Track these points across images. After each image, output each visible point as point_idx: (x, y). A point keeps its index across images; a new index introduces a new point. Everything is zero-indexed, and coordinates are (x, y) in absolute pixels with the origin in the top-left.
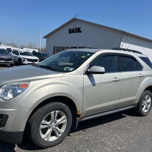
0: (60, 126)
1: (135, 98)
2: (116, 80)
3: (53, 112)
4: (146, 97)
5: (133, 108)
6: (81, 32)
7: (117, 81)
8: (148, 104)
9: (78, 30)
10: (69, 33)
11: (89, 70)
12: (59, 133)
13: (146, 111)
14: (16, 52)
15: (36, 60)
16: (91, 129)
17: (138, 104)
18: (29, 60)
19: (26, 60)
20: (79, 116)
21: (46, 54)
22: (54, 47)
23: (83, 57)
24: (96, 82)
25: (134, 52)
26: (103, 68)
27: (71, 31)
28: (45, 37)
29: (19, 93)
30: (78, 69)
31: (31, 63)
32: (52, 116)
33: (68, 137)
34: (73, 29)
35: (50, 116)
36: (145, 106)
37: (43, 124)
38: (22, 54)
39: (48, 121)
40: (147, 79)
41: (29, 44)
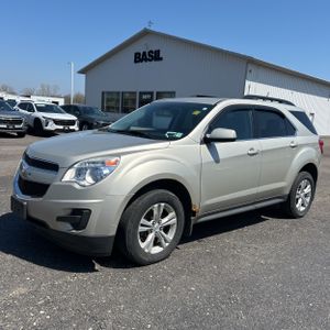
0: (166, 229)
1: (284, 185)
2: (252, 152)
3: (156, 205)
4: (303, 183)
5: (281, 203)
6: (161, 59)
7: (253, 154)
8: (306, 196)
9: (156, 56)
10: (136, 62)
11: (208, 136)
12: (166, 241)
13: (302, 209)
14: (27, 106)
15: (72, 123)
16: (211, 238)
17: (289, 196)
18: (57, 122)
19: (51, 123)
20: (194, 213)
21: (91, 109)
22: (103, 93)
23: (197, 113)
24: (221, 155)
25: (281, 101)
26: (233, 132)
27: (139, 58)
28: (82, 72)
29: (106, 175)
30: (190, 135)
31: (61, 127)
32: (155, 213)
33: (176, 251)
34: (144, 53)
35: (151, 212)
36: (300, 201)
37: (142, 225)
38: (40, 109)
39: (149, 220)
40: (304, 150)
41: (42, 86)
